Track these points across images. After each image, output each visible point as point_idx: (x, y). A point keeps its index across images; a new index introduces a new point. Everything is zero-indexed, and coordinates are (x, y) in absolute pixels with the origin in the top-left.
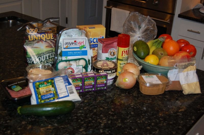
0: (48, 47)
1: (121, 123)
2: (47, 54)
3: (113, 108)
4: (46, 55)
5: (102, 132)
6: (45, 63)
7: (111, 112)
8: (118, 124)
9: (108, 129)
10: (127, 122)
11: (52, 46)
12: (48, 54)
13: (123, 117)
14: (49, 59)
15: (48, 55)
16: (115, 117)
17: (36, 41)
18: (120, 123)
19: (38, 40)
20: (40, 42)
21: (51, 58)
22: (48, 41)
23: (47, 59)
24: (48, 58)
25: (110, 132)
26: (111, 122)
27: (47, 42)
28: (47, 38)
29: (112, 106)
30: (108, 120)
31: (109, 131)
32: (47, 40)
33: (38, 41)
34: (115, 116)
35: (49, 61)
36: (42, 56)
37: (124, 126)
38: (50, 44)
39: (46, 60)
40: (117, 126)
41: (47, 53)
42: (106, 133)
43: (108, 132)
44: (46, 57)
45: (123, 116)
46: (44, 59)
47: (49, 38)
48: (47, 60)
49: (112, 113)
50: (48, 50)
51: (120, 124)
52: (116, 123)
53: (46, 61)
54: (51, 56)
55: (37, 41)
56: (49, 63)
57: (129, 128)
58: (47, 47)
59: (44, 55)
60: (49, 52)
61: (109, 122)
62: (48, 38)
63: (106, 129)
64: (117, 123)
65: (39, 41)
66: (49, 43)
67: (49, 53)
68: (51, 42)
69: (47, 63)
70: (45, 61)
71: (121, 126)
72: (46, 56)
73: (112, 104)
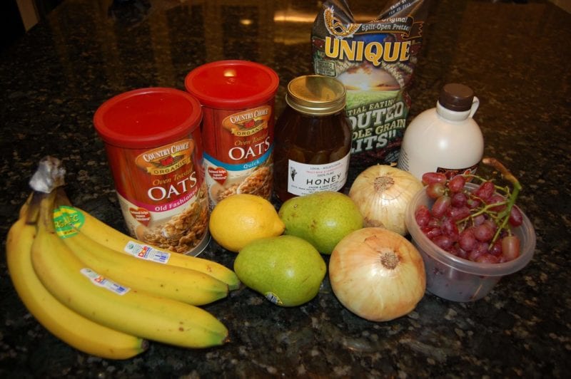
0: (383, 88)
1: (531, 333)
2: (377, 109)
3: (548, 273)
4: (374, 112)
5: (448, 318)
6: (366, 135)
7: (533, 280)
8: (520, 329)
9: (472, 323)
10: (555, 343)
11: (399, 84)
12: (380, 108)
13: (558, 317)
14: (383, 123)
15: (379, 112)
16: (531, 300)
17: (345, 65)
18: (527, 330)
19: (351, 62)
20: (361, 71)
21: (391, 122)
22: (388, 66)
23: (375, 124)
24: (378, 122)
25: (471, 333)
26: (503, 310)
27: (384, 70)
28: (387, 58)
29: (553, 265)
30: (501, 298)
31: (472, 329)
32: (384, 64)
33: (353, 64)
34: (535, 299)
35: (379, 131)
36: (359, 113)
37: (531, 347)
38: (393, 77)
39: (371, 125)
40: (508, 332)
41: (377, 105)
42: (456, 330)
43: (465, 331)
44: (373, 119)
45: (560, 315)
46: (364, 122)
47: (394, 58)
48: (375, 128)
49: (532, 284)
50: (383, 98)
51: (525, 333)
52: (516, 320)
53: (371, 129)
54: (390, 116)
55: (350, 64)
56: (378, 136)
57: (540, 365)
58: (380, 86)
59: (368, 110)
60: (384, 105)
61: (498, 305)
62: (391, 55)
63: (468, 320)
64: (519, 324)
65: (357, 65)
66: (390, 74)
67: (384, 107)
68: (400, 70)
69: (374, 134)
70: (367, 130)
71: (522, 341)
72: (374, 115)
73: (558, 257)
